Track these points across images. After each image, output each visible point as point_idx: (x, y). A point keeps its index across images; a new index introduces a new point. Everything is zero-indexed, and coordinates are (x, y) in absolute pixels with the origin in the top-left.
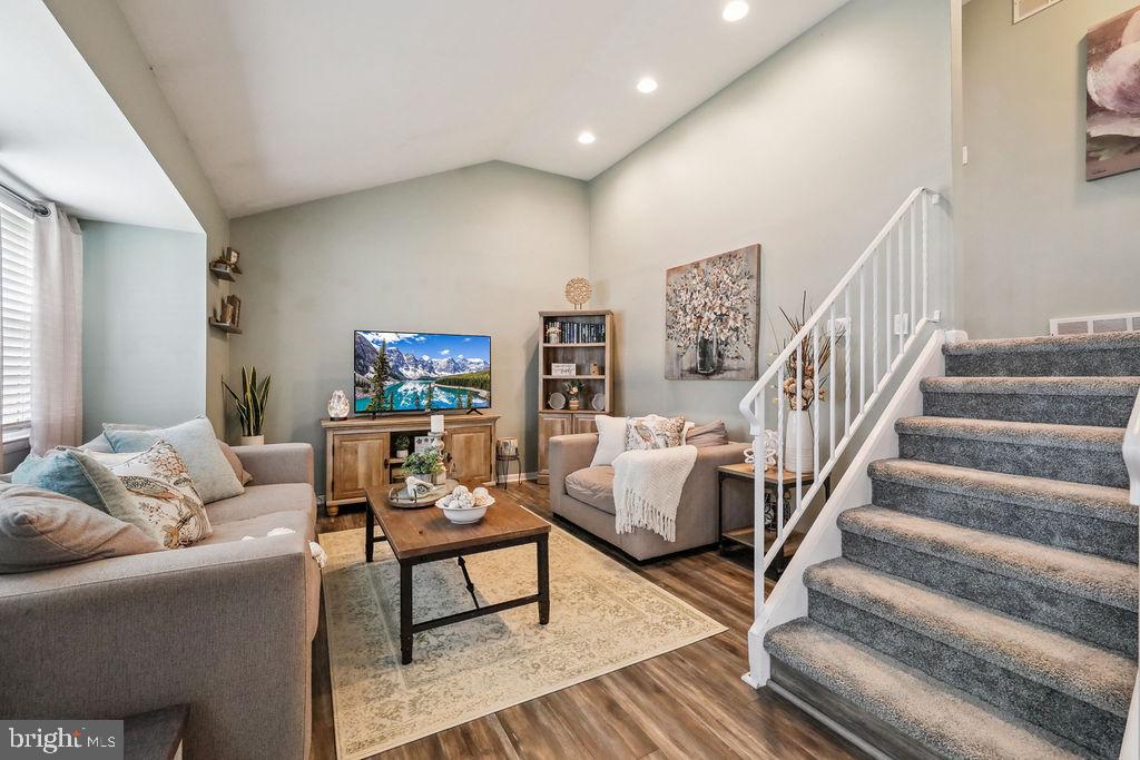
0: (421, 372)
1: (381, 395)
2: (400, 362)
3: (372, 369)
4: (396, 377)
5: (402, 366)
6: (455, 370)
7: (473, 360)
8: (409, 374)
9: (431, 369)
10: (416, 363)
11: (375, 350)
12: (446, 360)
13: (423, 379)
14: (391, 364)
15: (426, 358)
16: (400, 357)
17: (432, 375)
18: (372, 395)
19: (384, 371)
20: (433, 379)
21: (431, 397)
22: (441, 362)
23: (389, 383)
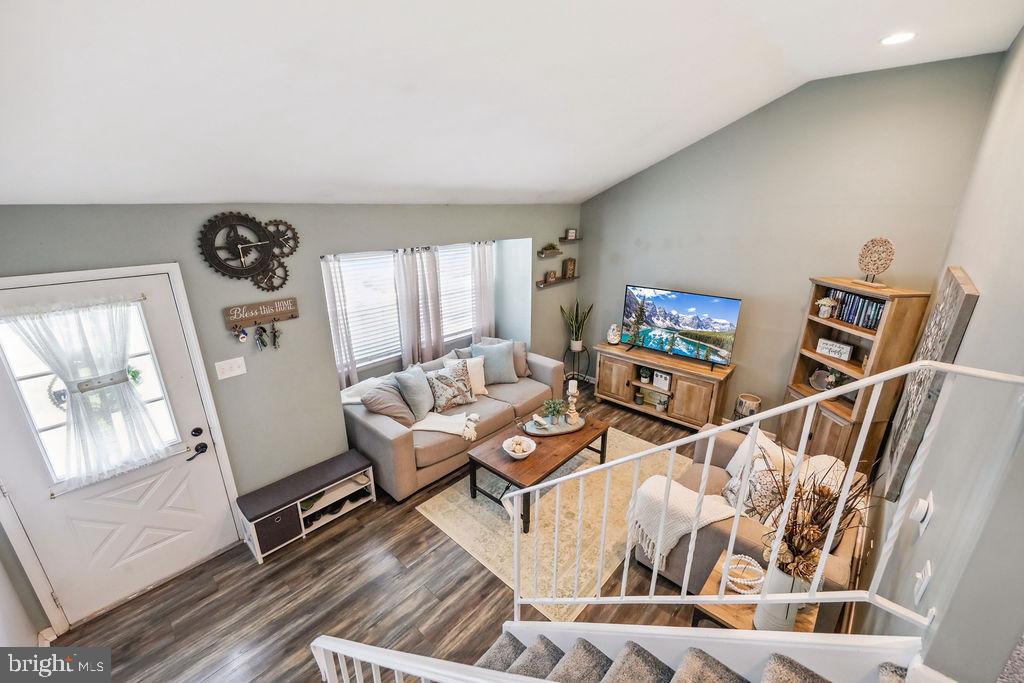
0: (668, 323)
1: (637, 335)
2: (654, 313)
3: (634, 315)
4: (648, 323)
5: (655, 315)
6: (698, 326)
7: (717, 320)
8: (659, 323)
9: (677, 323)
10: (665, 316)
11: (637, 302)
12: (691, 316)
13: (669, 329)
14: (647, 313)
15: (674, 313)
16: (654, 310)
17: (677, 327)
18: (631, 333)
19: (642, 318)
20: (677, 331)
21: (673, 345)
22: (687, 317)
23: (644, 327)
